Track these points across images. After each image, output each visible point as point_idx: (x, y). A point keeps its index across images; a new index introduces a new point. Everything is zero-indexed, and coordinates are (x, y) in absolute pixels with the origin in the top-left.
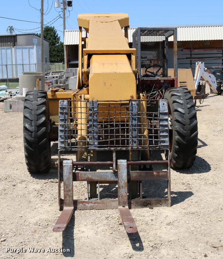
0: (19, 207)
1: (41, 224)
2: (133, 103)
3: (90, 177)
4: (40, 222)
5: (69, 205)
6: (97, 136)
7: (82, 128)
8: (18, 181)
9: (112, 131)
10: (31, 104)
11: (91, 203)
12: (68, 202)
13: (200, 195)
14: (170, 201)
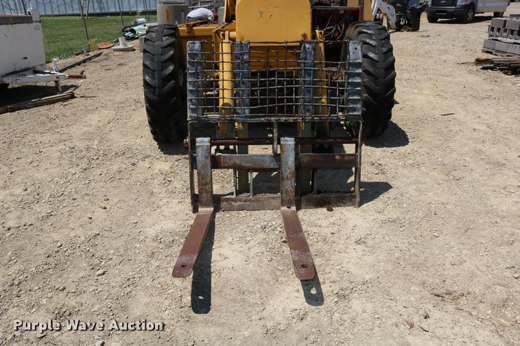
0: (136, 204)
1: (162, 240)
2: (307, 46)
3: (238, 162)
4: (161, 236)
5: (206, 205)
6: (248, 100)
7: (225, 87)
8: (140, 157)
9: (272, 91)
10: (153, 45)
11: (240, 200)
12: (205, 200)
13: (399, 184)
14: (358, 199)
